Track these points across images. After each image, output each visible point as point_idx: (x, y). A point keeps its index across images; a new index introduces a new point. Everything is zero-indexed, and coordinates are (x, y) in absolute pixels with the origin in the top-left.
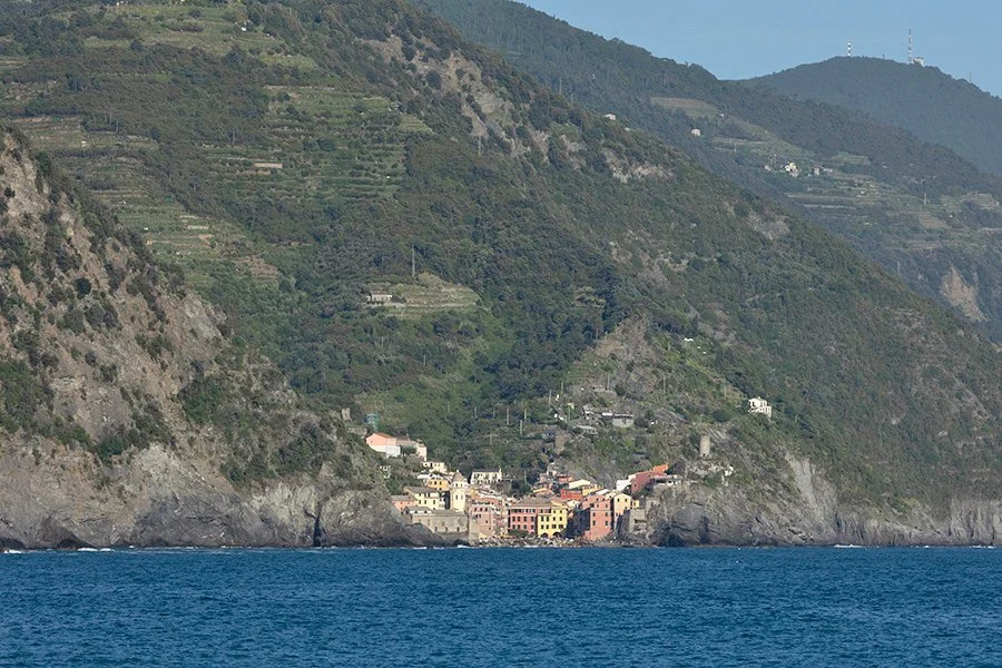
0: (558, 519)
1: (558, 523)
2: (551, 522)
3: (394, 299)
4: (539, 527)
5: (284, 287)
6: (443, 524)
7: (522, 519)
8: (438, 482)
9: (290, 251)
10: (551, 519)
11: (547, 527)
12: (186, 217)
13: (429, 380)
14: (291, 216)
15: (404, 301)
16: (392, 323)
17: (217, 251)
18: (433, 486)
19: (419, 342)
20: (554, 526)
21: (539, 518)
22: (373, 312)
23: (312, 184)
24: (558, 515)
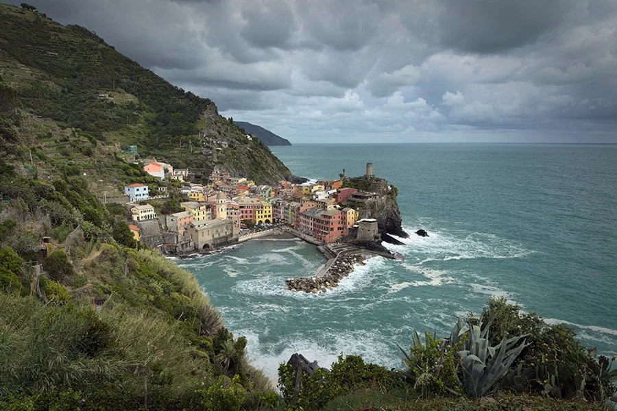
0: (267, 212)
1: (268, 214)
2: (264, 214)
3: (109, 96)
4: (257, 217)
5: (63, 91)
6: (217, 231)
7: (244, 212)
8: (196, 195)
9: (63, 81)
10: (264, 212)
11: (262, 217)
12: (19, 65)
13: (131, 126)
14: (63, 69)
15: (113, 97)
16: (112, 104)
17: (34, 77)
18: (193, 197)
19: (123, 111)
20: (265, 216)
21: (257, 212)
22: (103, 101)
23: (70, 61)
24: (267, 209)
